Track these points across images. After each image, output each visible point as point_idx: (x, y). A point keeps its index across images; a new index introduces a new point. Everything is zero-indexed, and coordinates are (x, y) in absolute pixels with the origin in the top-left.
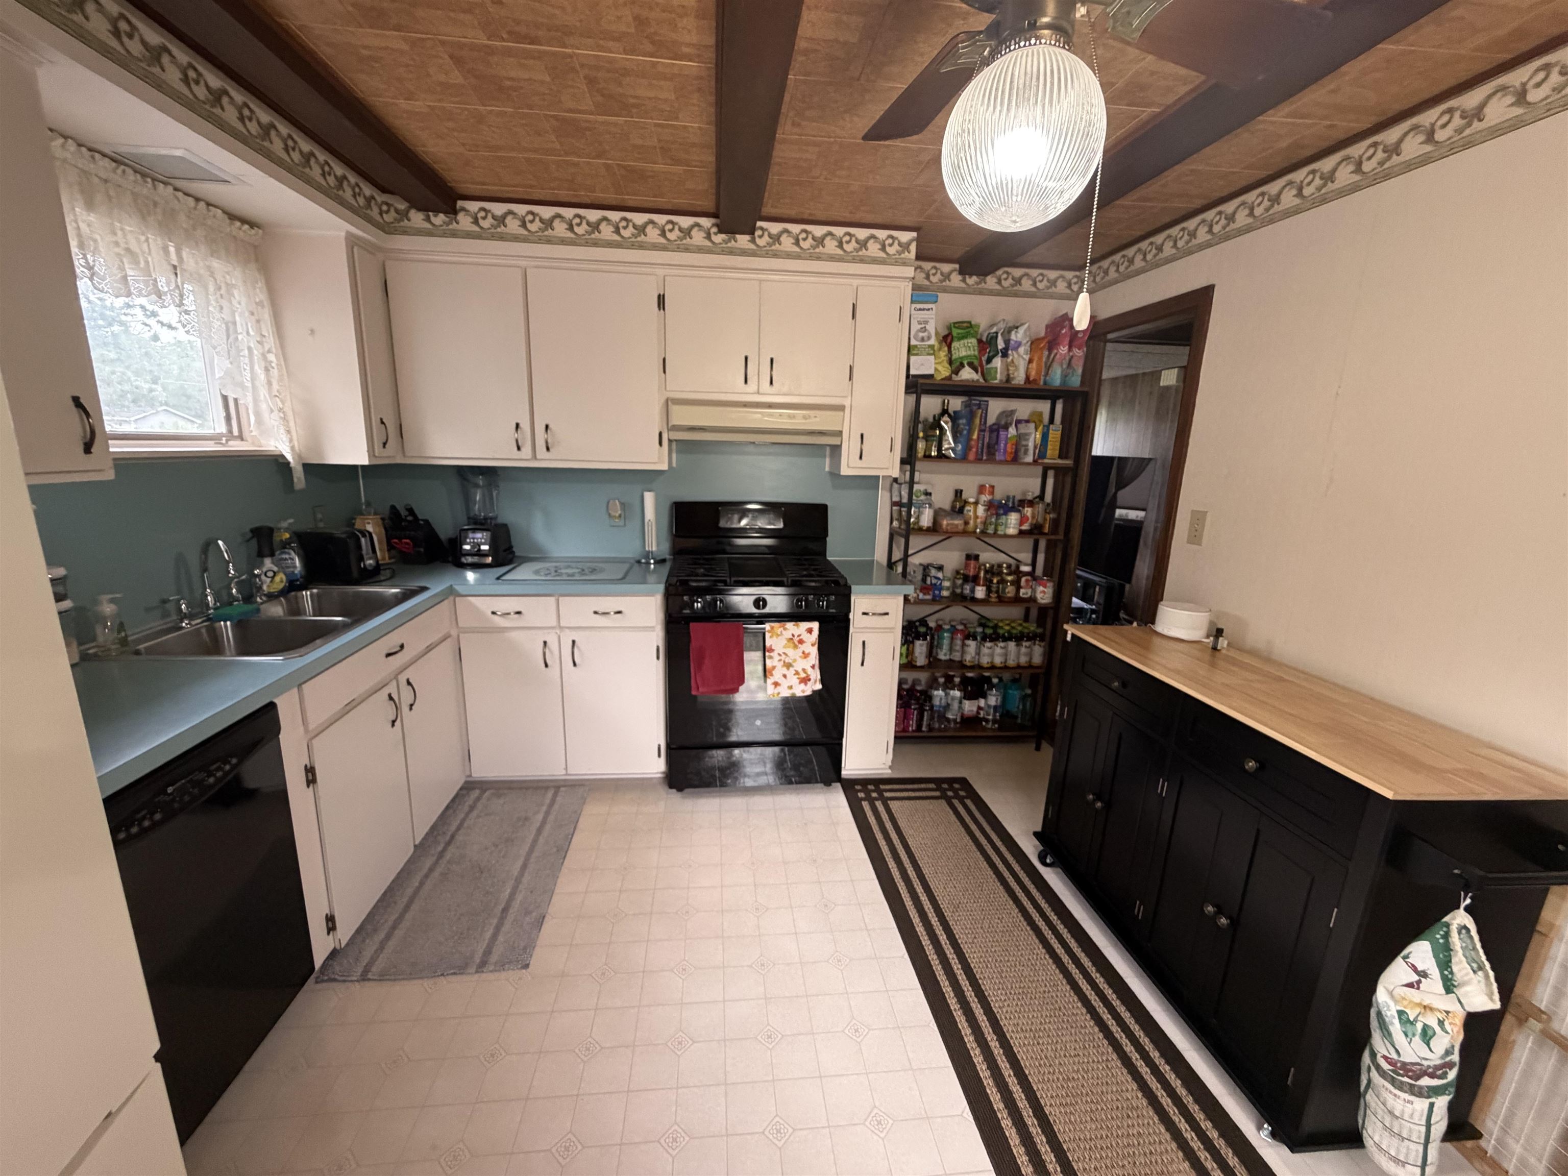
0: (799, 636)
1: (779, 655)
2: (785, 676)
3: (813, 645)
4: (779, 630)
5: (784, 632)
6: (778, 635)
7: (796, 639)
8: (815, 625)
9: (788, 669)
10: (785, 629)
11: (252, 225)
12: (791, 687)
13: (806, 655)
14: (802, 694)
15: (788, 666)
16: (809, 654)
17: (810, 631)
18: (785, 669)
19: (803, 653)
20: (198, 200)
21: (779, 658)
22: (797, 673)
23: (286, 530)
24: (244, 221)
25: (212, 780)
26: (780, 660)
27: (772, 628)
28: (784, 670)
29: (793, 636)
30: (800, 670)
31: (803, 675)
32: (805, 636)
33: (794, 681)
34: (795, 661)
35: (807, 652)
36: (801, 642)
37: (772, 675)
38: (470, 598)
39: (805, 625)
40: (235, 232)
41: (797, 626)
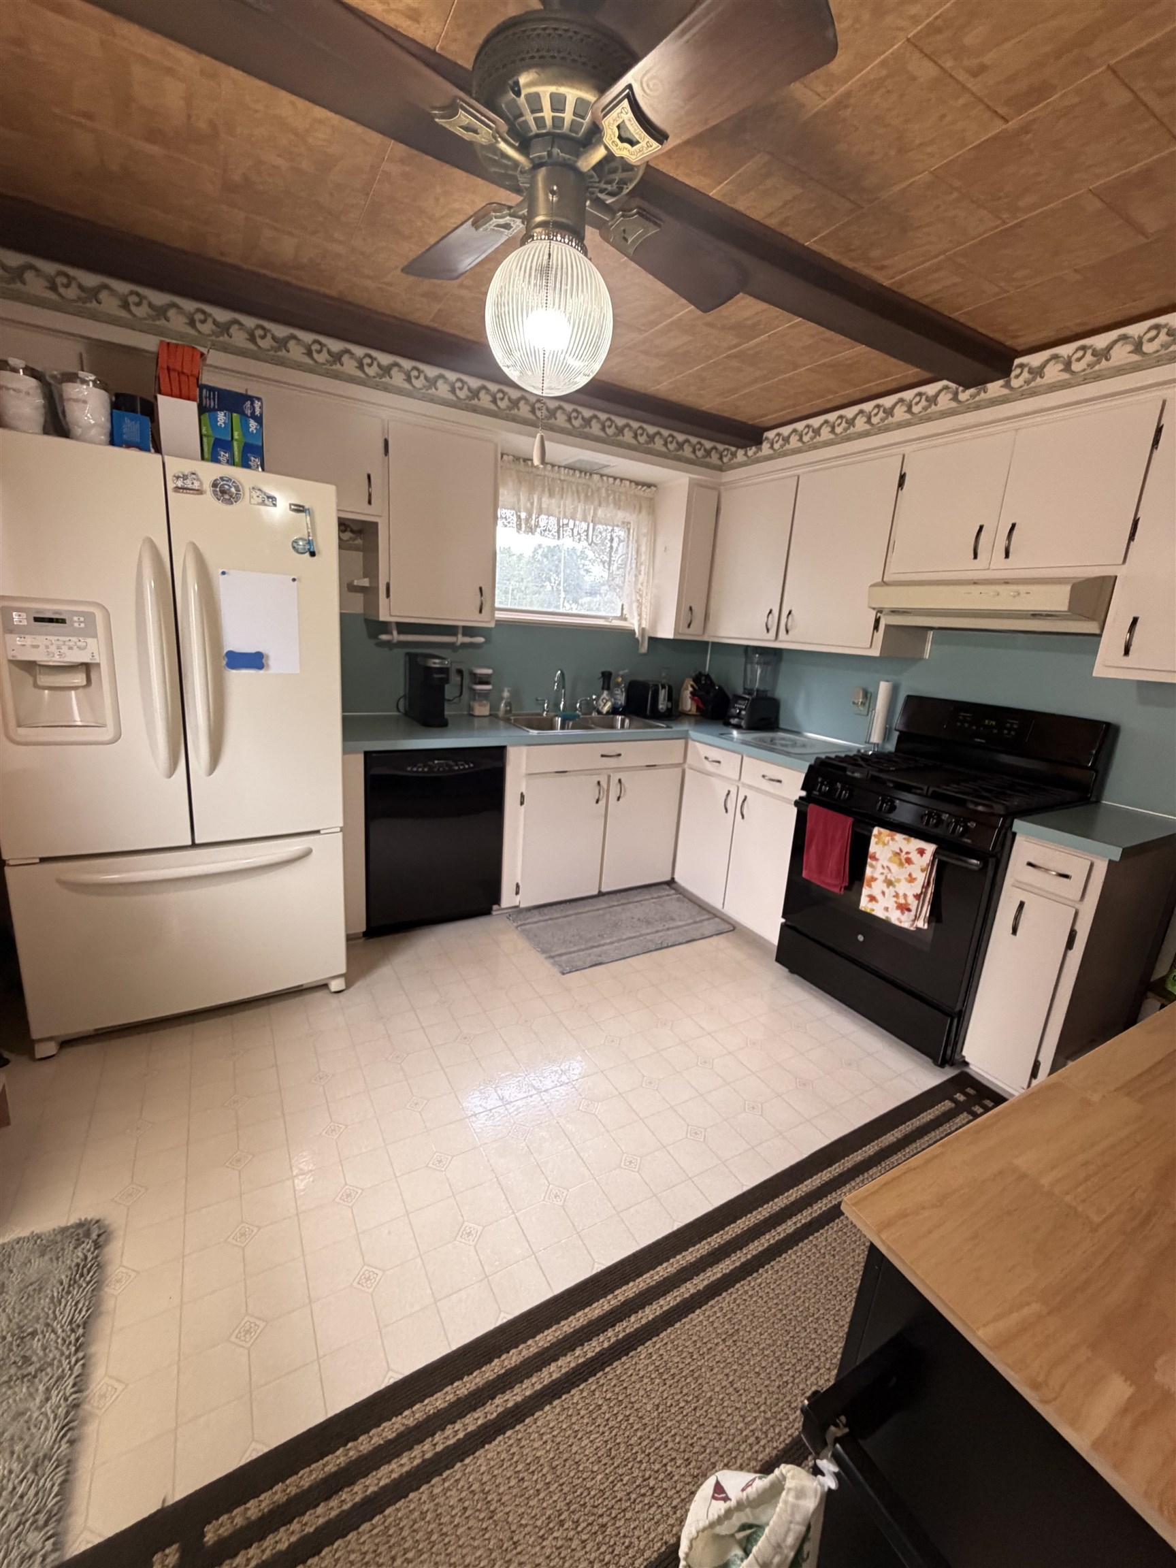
0: (908, 853)
1: (883, 867)
2: (883, 893)
3: (922, 870)
4: (887, 839)
5: (891, 842)
6: (884, 844)
7: (903, 856)
8: (930, 848)
9: (888, 887)
10: (893, 839)
11: (649, 486)
12: (887, 909)
13: (911, 879)
14: (897, 923)
15: (889, 883)
16: (915, 879)
17: (921, 852)
18: (885, 885)
19: (910, 875)
20: (615, 478)
21: (882, 871)
22: (897, 896)
23: (622, 677)
24: (644, 484)
25: (456, 768)
26: (882, 874)
27: (880, 833)
28: (884, 887)
29: (901, 850)
30: (901, 894)
31: (902, 901)
32: (914, 856)
33: (891, 903)
34: (898, 881)
35: (914, 876)
36: (909, 861)
37: (870, 886)
38: (697, 744)
39: (917, 844)
40: (637, 493)
41: (908, 841)
